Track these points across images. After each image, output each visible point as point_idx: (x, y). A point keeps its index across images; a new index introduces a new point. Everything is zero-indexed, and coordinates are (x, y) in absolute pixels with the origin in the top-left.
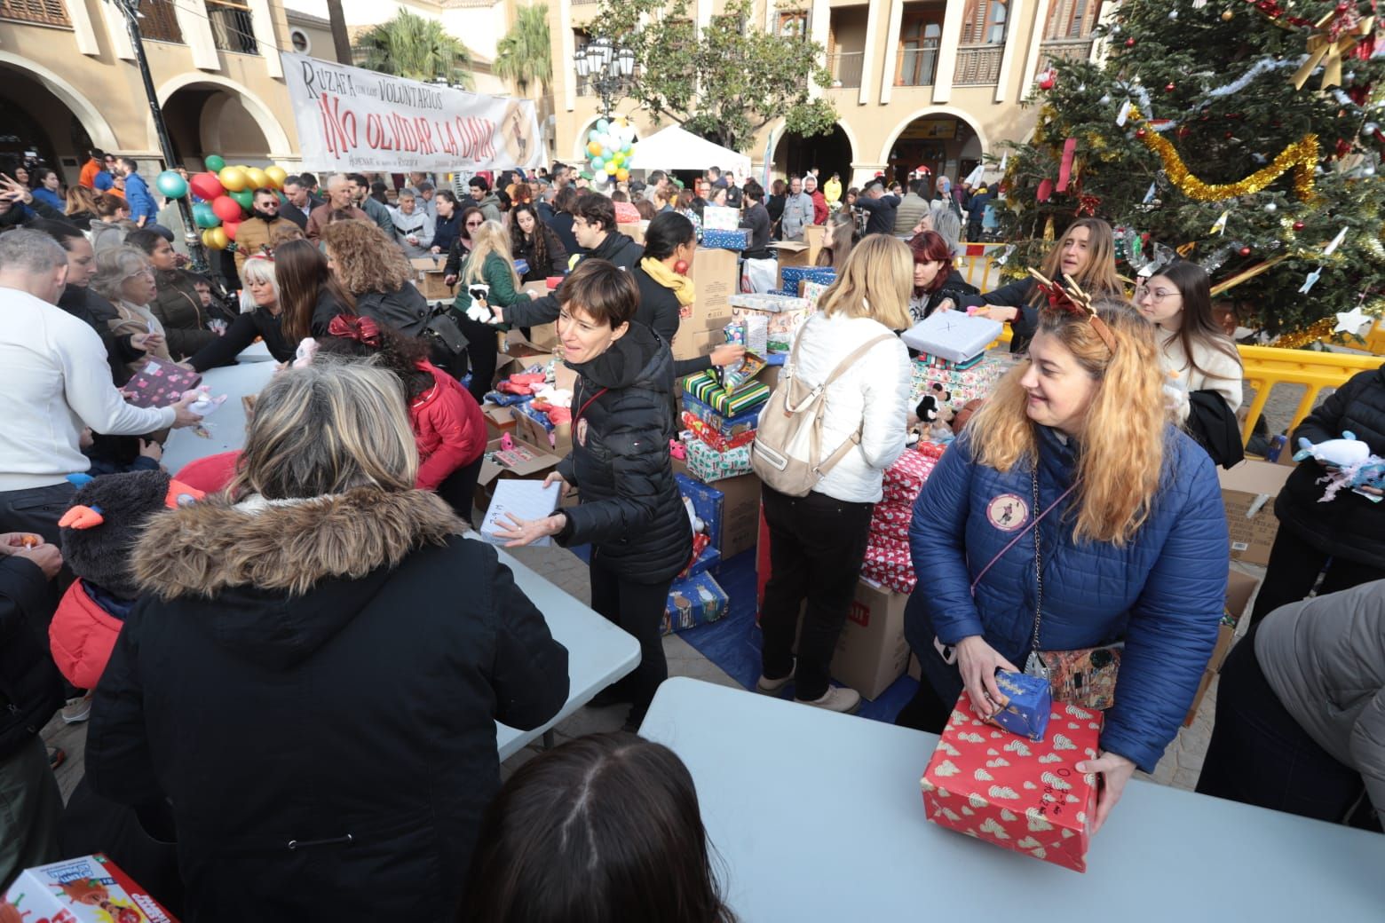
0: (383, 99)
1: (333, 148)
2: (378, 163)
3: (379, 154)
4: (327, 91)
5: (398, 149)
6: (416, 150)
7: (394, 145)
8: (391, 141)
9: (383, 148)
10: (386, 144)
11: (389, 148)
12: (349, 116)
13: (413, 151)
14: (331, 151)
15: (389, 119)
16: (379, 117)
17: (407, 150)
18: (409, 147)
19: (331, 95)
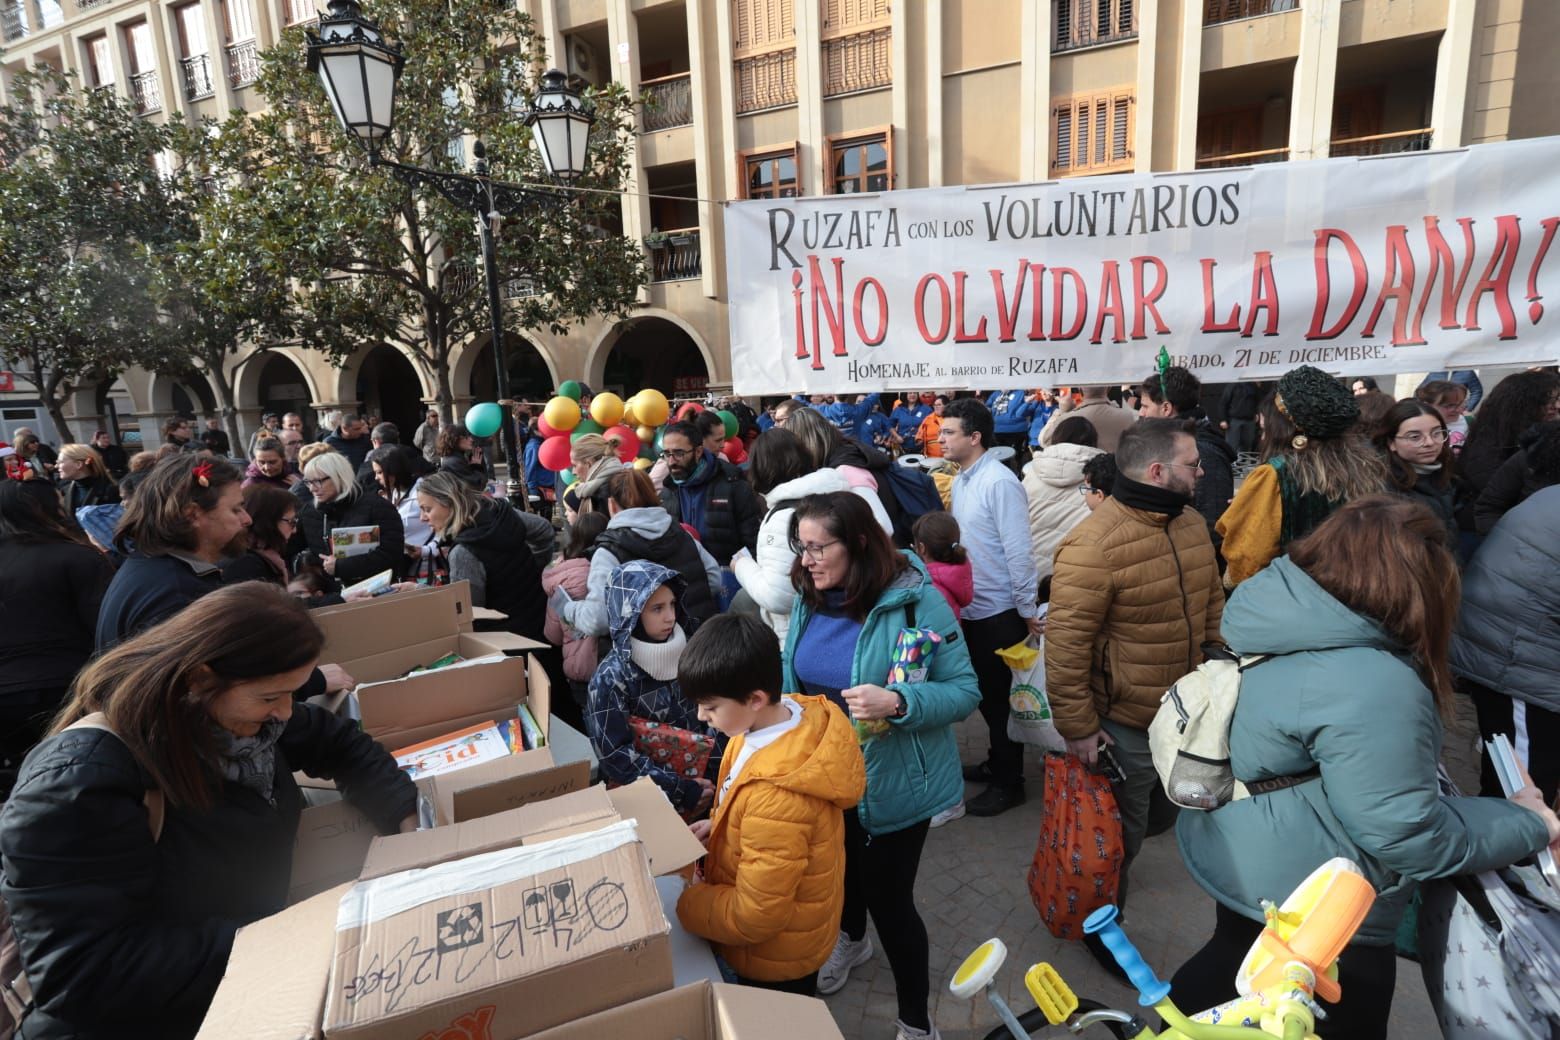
0: (993, 237)
1: (810, 348)
2: (939, 372)
3: (950, 353)
4: (819, 252)
5: (1007, 337)
6: (1072, 336)
7: (994, 330)
8: (984, 322)
9: (961, 339)
10: (971, 330)
11: (981, 338)
12: (870, 289)
13: (1057, 336)
14: (802, 355)
15: (998, 276)
16: (961, 277)
17: (1036, 336)
18: (1047, 330)
19: (826, 258)
